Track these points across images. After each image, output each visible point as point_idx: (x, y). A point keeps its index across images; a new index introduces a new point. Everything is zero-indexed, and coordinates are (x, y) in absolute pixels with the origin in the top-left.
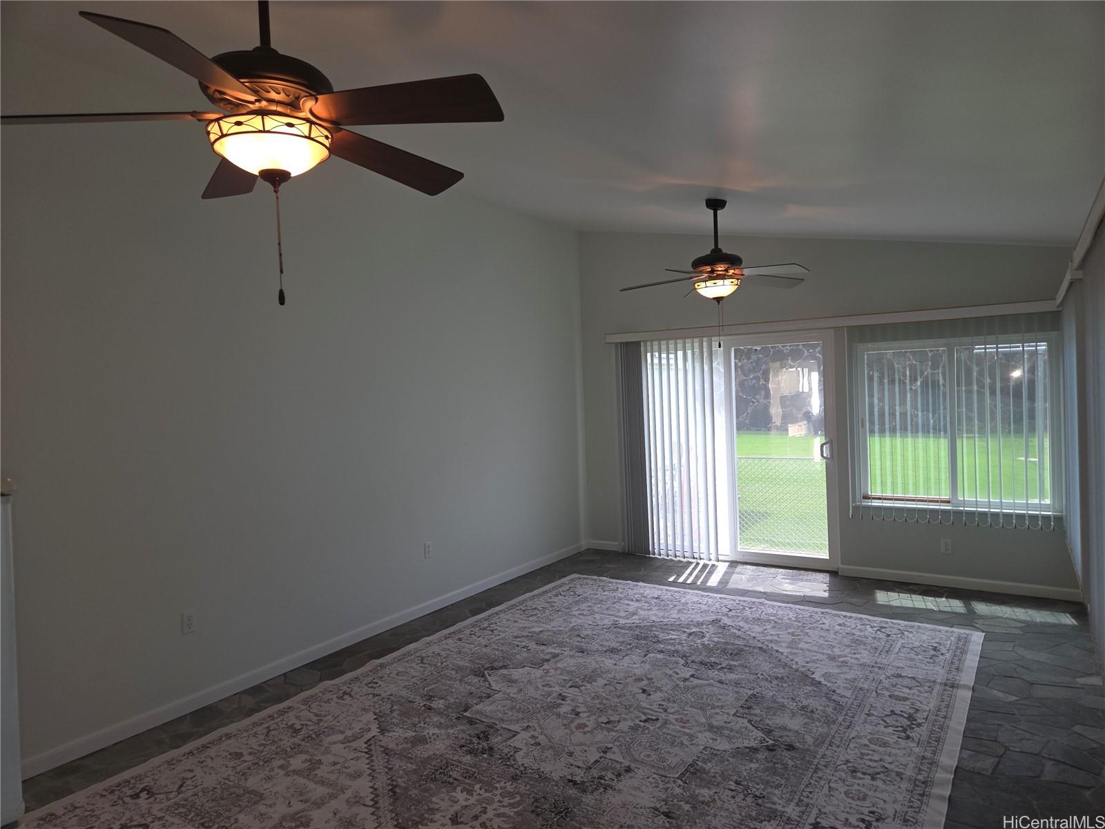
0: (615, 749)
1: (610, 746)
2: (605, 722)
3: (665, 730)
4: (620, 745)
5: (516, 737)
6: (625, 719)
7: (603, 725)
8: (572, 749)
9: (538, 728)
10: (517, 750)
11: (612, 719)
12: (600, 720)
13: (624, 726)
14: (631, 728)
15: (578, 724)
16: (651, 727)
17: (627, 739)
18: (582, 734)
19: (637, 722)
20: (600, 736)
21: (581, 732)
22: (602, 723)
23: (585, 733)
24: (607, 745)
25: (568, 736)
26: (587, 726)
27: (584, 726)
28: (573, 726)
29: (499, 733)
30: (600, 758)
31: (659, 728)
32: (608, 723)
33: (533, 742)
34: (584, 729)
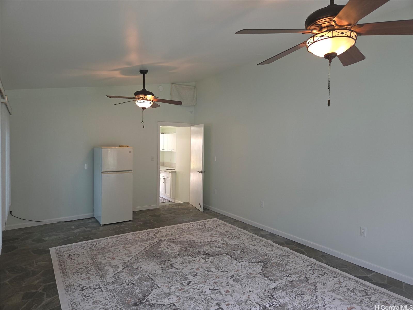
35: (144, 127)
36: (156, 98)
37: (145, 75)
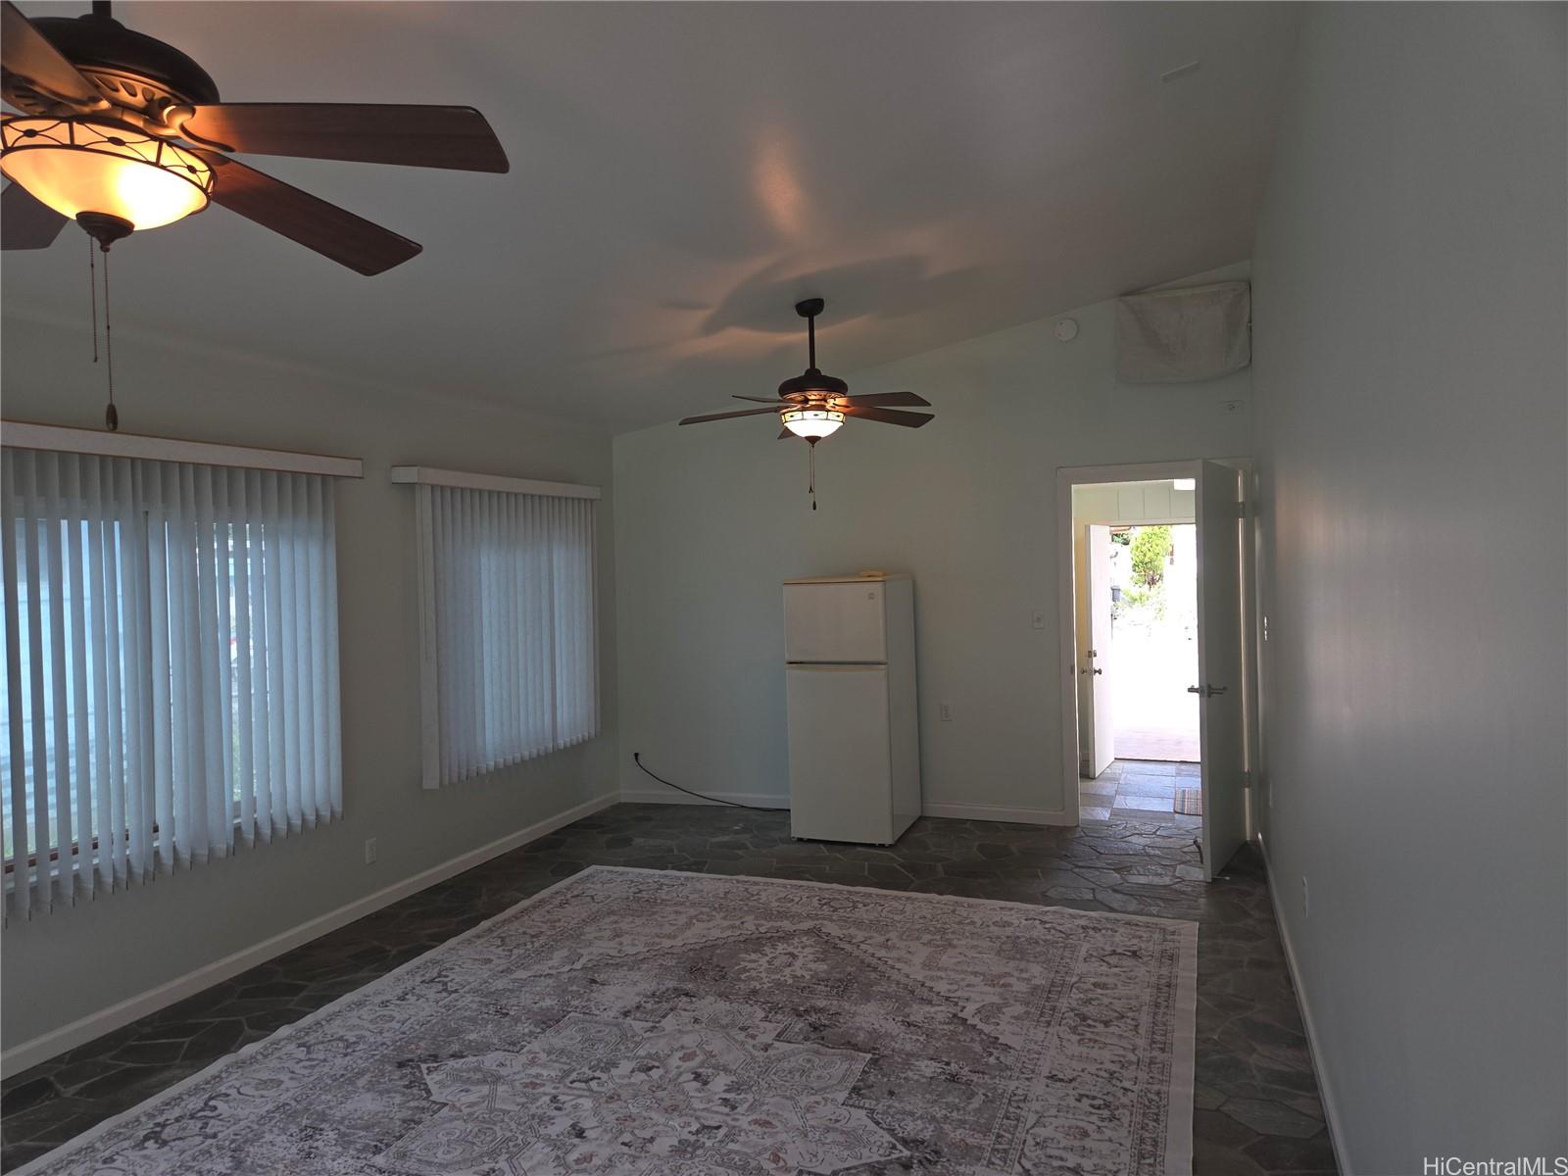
0: (641, 1032)
1: (648, 1034)
2: (654, 1070)
3: (566, 1067)
4: (633, 1037)
5: (777, 1033)
6: (622, 1077)
7: (657, 1064)
8: (697, 1026)
9: (751, 1049)
10: (766, 1019)
11: (642, 1076)
12: (661, 1071)
13: (625, 1066)
14: (615, 1065)
15: (693, 1059)
16: (587, 1071)
17: (623, 1047)
18: (686, 1046)
19: (604, 1077)
20: (661, 1046)
21: (688, 1048)
22: (658, 1067)
23: (682, 1047)
24: (651, 1035)
25: (705, 1039)
26: (680, 1059)
27: (685, 1058)
28: (700, 1058)
29: (801, 1037)
30: (659, 1022)
31: (574, 1070)
32: (650, 1069)
33: (750, 1031)
34: (685, 1054)
35: (815, 508)
36: (854, 400)
37: (815, 318)
